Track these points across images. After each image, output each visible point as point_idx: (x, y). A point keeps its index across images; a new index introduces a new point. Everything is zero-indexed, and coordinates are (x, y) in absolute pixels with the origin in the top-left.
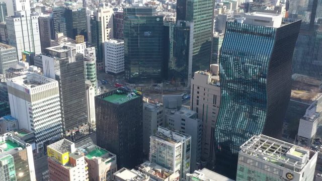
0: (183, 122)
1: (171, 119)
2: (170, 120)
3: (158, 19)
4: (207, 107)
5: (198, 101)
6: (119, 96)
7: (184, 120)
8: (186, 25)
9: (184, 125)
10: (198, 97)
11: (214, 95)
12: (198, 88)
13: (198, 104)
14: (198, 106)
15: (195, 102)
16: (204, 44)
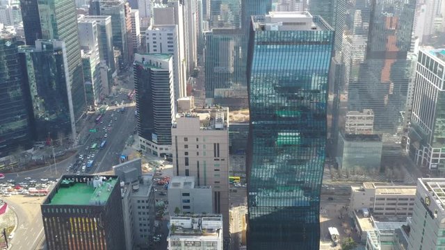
0: (186, 198)
1: (141, 199)
2: (139, 201)
3: (8, 44)
4: (205, 164)
5: (187, 159)
6: (71, 189)
7: (188, 195)
8: (54, 47)
9: (188, 201)
10: (186, 153)
11: (215, 144)
12: (186, 139)
13: (187, 164)
14: (187, 167)
15: (182, 162)
16: (75, 71)
